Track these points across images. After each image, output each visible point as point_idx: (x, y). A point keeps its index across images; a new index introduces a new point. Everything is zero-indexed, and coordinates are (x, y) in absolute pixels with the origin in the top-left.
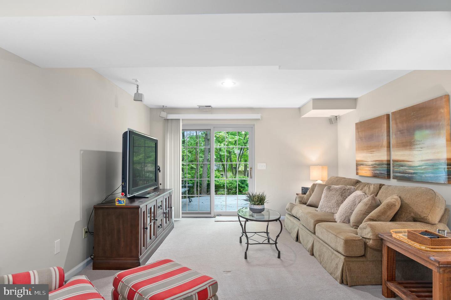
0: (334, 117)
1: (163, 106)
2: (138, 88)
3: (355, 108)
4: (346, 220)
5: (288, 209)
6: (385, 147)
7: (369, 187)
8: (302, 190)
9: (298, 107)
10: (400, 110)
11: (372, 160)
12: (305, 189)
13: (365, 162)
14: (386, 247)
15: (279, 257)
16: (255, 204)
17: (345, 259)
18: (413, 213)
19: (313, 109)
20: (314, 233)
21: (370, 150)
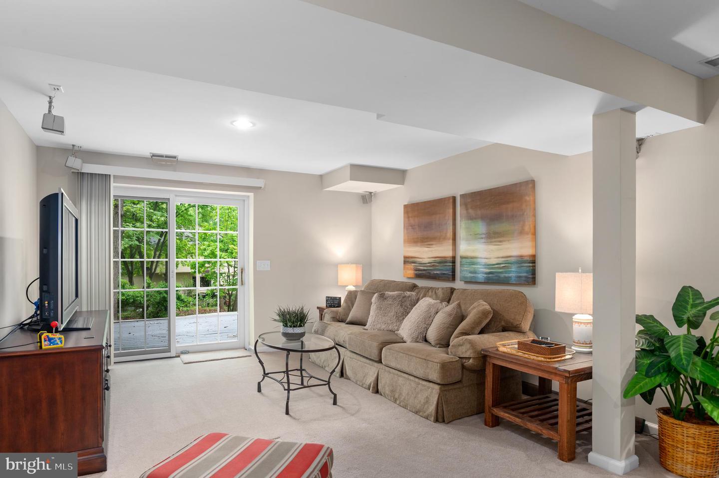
0: (368, 193)
1: (73, 146)
2: (50, 103)
3: (403, 183)
4: (419, 337)
5: (317, 331)
6: (449, 239)
7: (435, 292)
8: (327, 301)
9: (319, 174)
10: (472, 193)
11: (430, 257)
12: (331, 299)
13: (418, 259)
14: (491, 365)
15: (335, 403)
16: (294, 327)
17: (440, 389)
18: (504, 321)
19: (351, 180)
20: (380, 361)
21: (426, 243)
